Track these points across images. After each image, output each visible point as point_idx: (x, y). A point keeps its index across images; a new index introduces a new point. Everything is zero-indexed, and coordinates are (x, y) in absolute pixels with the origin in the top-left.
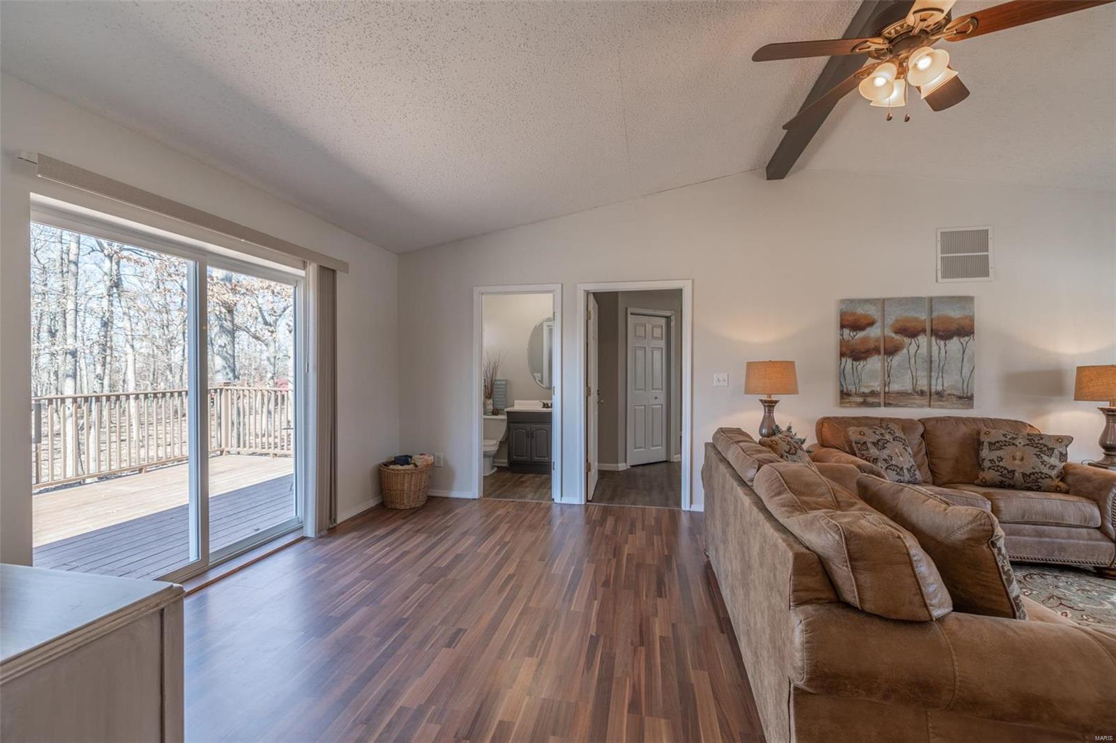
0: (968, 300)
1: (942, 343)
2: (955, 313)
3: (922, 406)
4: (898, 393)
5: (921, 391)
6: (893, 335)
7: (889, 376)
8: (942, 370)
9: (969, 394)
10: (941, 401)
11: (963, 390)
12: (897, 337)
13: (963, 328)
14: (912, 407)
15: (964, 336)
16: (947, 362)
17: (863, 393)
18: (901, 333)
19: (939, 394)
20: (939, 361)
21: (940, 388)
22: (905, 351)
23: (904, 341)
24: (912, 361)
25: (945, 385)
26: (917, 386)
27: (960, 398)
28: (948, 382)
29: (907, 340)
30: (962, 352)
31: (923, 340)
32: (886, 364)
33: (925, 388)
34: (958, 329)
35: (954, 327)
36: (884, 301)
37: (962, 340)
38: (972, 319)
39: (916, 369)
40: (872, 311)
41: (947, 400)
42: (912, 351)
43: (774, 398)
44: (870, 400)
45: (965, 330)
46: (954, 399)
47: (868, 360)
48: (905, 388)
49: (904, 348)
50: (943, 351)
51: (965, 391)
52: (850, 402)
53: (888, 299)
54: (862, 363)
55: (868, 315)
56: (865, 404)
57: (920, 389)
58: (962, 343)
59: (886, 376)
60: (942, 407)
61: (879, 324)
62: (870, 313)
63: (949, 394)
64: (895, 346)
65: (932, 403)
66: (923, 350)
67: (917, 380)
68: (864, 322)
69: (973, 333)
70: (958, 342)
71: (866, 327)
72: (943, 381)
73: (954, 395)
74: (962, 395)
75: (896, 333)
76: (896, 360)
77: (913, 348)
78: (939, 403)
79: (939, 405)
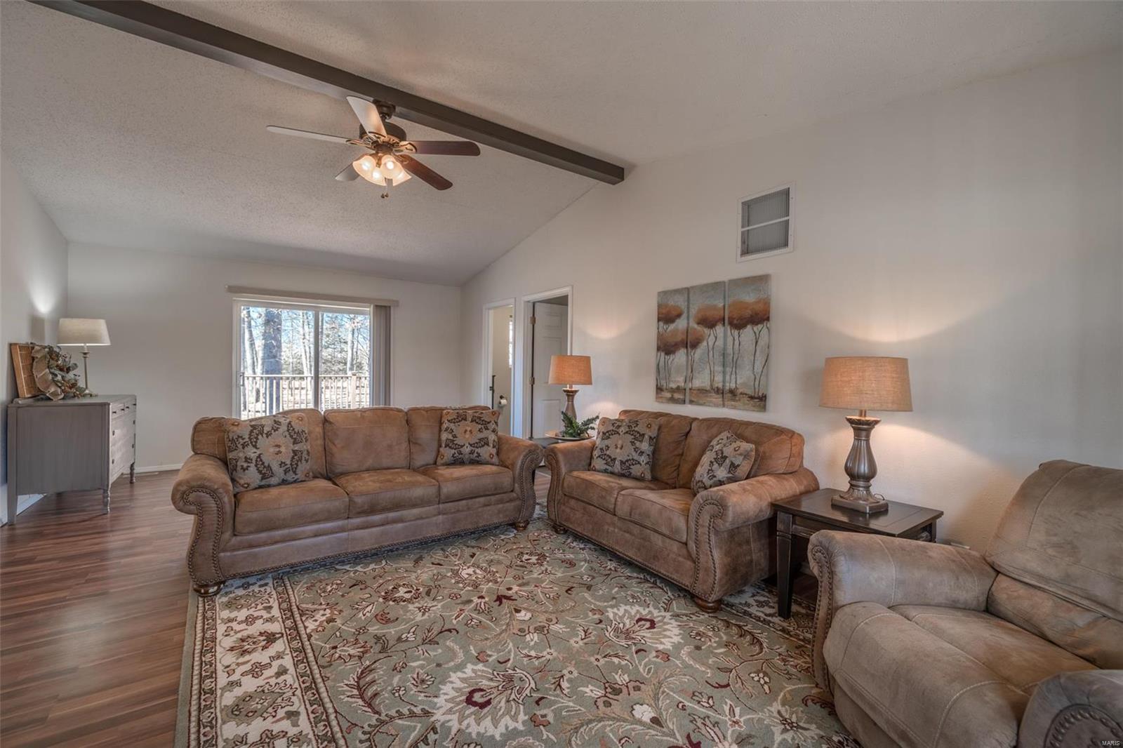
0: (762, 280)
1: (736, 332)
2: (749, 297)
3: (716, 405)
4: (699, 390)
5: (717, 388)
6: (696, 326)
7: (692, 371)
8: (735, 365)
9: (760, 394)
10: (734, 400)
11: (755, 389)
12: (699, 328)
13: (757, 314)
14: (709, 406)
15: (757, 324)
16: (740, 355)
17: (672, 388)
18: (702, 324)
19: (732, 392)
20: (733, 354)
21: (733, 386)
22: (705, 343)
23: (704, 331)
24: (711, 353)
25: (738, 382)
26: (714, 383)
27: (752, 398)
28: (742, 379)
29: (706, 331)
30: (754, 341)
31: (719, 329)
32: (690, 358)
33: (720, 385)
34: (752, 316)
35: (748, 313)
36: (688, 290)
37: (755, 329)
38: (767, 303)
39: (714, 363)
40: (680, 302)
41: (739, 400)
42: (711, 344)
43: (575, 388)
44: (677, 396)
45: (759, 317)
46: (746, 399)
47: (676, 353)
48: (704, 385)
49: (704, 340)
50: (737, 342)
51: (757, 390)
52: (661, 397)
53: (692, 287)
54: (672, 357)
55: (678, 306)
56: (672, 400)
57: (716, 385)
58: (755, 333)
59: (690, 371)
60: (735, 408)
61: (685, 316)
62: (679, 303)
63: (741, 394)
64: (697, 339)
65: (726, 403)
66: (720, 343)
67: (714, 376)
68: (675, 313)
69: (768, 319)
70: (751, 332)
71: (676, 319)
72: (736, 378)
73: (746, 394)
74: (753, 395)
75: (698, 324)
76: (698, 353)
77: (712, 339)
78: (733, 403)
79: (732, 405)
